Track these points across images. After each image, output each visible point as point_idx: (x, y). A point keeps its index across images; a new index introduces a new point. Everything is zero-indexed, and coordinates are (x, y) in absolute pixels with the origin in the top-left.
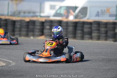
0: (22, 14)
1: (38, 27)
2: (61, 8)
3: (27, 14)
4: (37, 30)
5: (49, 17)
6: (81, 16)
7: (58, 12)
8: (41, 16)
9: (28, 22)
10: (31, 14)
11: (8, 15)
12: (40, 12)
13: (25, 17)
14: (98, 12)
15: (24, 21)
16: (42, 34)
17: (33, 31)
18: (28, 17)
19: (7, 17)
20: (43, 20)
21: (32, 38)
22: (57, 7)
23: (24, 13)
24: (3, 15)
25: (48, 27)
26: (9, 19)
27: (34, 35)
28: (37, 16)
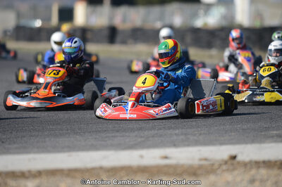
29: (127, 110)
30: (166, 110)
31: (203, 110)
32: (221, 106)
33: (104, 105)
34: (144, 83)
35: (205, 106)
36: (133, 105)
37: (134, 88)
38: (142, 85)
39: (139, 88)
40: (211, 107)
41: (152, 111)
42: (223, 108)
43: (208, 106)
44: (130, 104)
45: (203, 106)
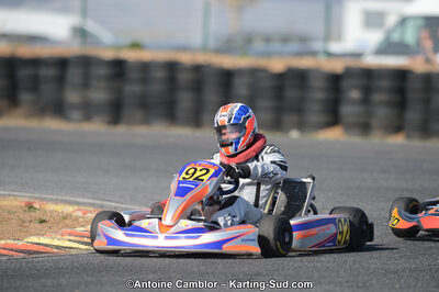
0: (258, 45)
1: (318, 94)
2: (403, 21)
3: (276, 46)
4: (316, 107)
5: (358, 55)
7: (396, 37)
8: (329, 55)
9: (281, 77)
10: (294, 47)
11: (204, 49)
12: (327, 38)
13: (268, 55)
15: (265, 71)
16: (334, 119)
17: (299, 109)
18: (281, 54)
19: (201, 58)
20: (338, 66)
21: (295, 134)
22: (392, 20)
23: (268, 40)
24: (185, 49)
25: (355, 94)
26: (209, 66)
27: (302, 126)
28: (314, 54)
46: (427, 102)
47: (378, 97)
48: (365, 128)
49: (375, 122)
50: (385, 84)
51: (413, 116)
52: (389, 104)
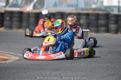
6: (39, 7)
14: (56, 3)
16: (2, 25)
25: (8, 18)
29: (40, 55)
30: (59, 55)
31: (78, 55)
32: (87, 53)
33: (28, 52)
34: (48, 41)
35: (79, 53)
36: (43, 52)
37: (43, 43)
38: (48, 42)
39: (46, 43)
40: (82, 54)
41: (52, 56)
42: (88, 54)
43: (80, 53)
44: (41, 52)
45: (78, 53)
46: (28, 20)
47: (14, 19)
48: (11, 27)
49: (14, 26)
50: (16, 15)
51: (24, 24)
52: (18, 21)
